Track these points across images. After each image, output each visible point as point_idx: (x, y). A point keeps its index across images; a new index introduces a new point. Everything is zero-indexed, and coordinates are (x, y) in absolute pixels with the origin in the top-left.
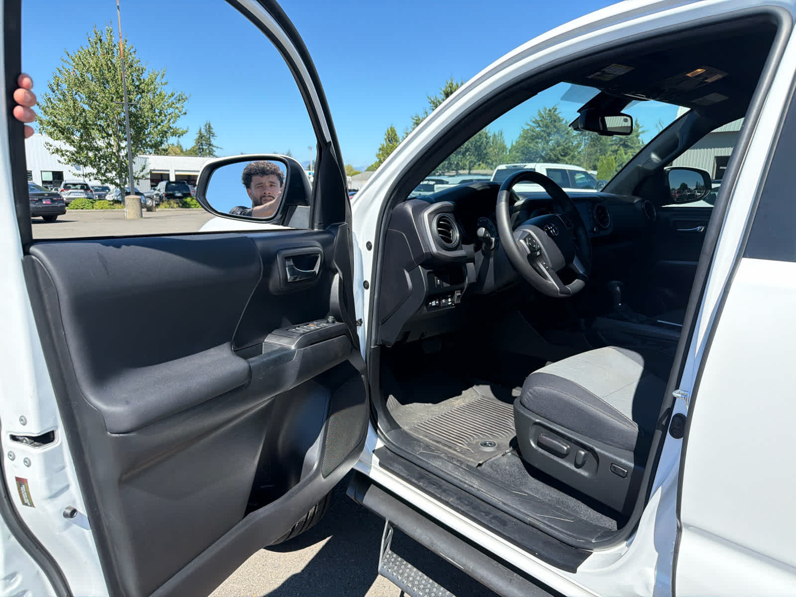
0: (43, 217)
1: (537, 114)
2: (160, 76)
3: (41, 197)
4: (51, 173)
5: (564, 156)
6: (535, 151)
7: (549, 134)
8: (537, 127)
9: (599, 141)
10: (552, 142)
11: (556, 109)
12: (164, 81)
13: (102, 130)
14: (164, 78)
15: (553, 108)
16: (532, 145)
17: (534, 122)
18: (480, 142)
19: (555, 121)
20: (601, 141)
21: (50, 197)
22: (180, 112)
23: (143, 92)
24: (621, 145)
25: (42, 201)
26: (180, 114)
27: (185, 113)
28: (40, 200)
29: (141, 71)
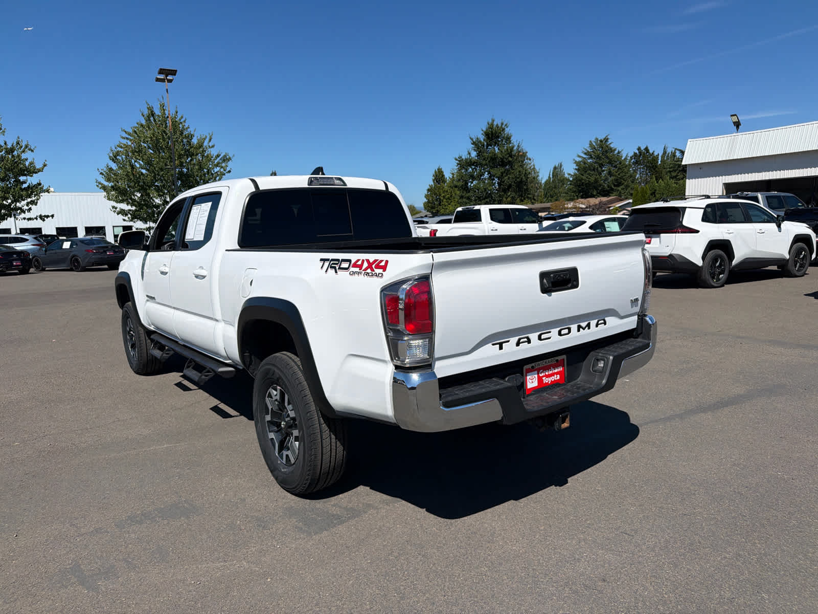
0: (108, 266)
1: (588, 146)
2: (207, 140)
3: (105, 249)
4: (122, 228)
5: (618, 186)
6: (587, 182)
7: (601, 165)
8: (589, 159)
9: (654, 169)
10: (605, 172)
11: (608, 139)
12: (211, 144)
13: (158, 190)
14: (212, 141)
15: (604, 139)
16: (584, 177)
17: (585, 154)
18: (520, 178)
19: (606, 152)
20: (657, 169)
21: (113, 249)
22: (225, 170)
23: (193, 155)
24: (680, 171)
25: (106, 253)
26: (225, 172)
27: (229, 172)
28: (105, 252)
29: (190, 137)
